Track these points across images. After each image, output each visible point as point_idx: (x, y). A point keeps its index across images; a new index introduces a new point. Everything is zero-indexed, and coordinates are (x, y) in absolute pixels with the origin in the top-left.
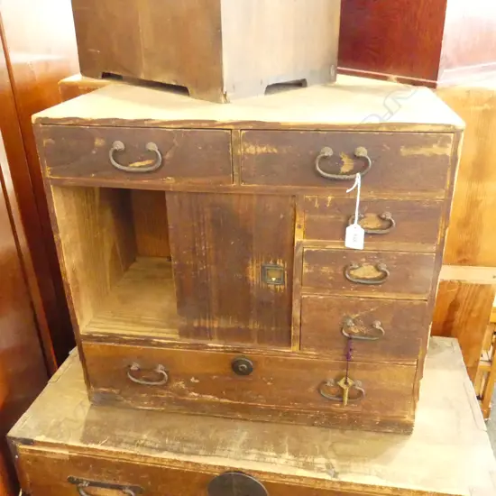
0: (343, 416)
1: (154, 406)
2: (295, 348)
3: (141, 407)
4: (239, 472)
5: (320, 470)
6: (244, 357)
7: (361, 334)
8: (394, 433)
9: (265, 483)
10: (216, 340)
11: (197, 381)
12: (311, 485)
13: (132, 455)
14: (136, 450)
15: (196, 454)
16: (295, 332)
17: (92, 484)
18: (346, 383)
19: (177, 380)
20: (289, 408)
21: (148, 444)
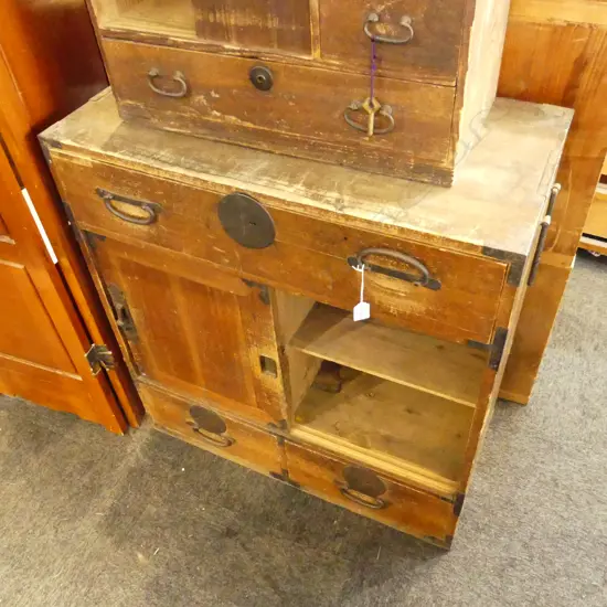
0: (373, 155)
1: (180, 127)
2: (316, 54)
3: (168, 129)
4: (244, 193)
5: (328, 202)
6: (263, 65)
7: (388, 35)
8: (432, 183)
9: (269, 209)
10: (234, 42)
11: (217, 96)
12: (315, 215)
13: (145, 165)
14: (150, 162)
15: (207, 172)
16: (314, 31)
17: (115, 198)
18: (371, 105)
19: (199, 94)
20: (314, 139)
21: (163, 159)
